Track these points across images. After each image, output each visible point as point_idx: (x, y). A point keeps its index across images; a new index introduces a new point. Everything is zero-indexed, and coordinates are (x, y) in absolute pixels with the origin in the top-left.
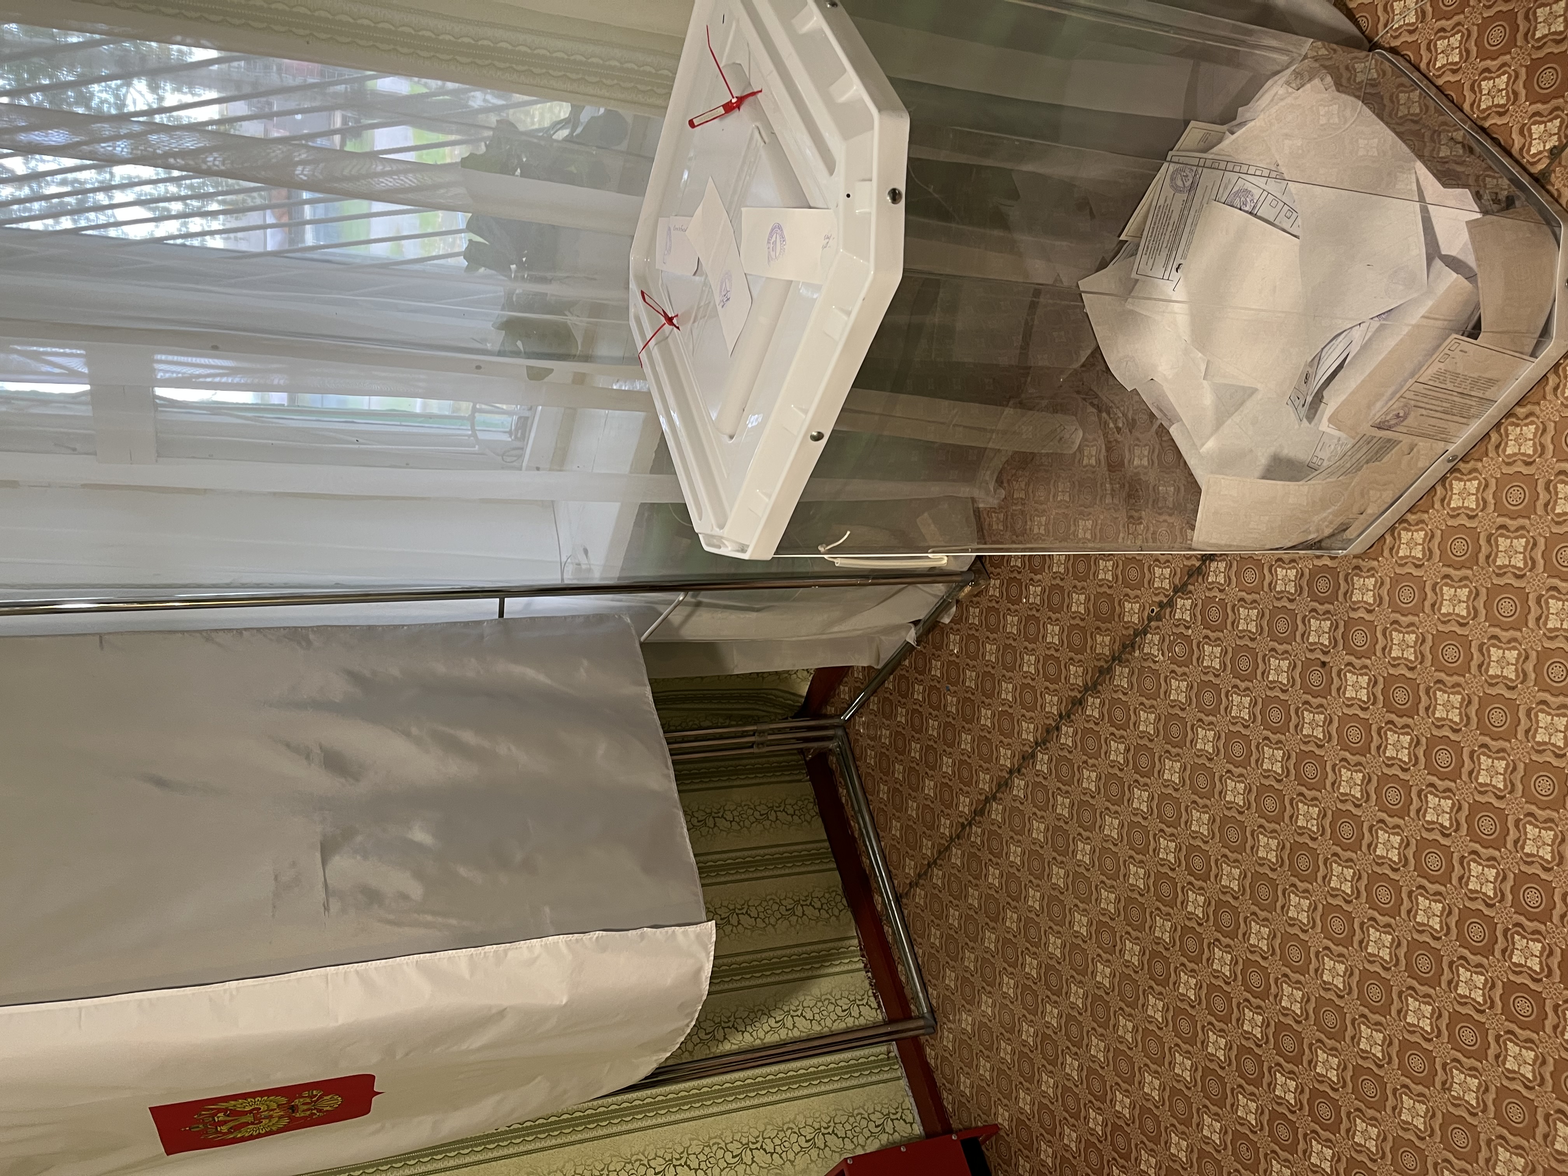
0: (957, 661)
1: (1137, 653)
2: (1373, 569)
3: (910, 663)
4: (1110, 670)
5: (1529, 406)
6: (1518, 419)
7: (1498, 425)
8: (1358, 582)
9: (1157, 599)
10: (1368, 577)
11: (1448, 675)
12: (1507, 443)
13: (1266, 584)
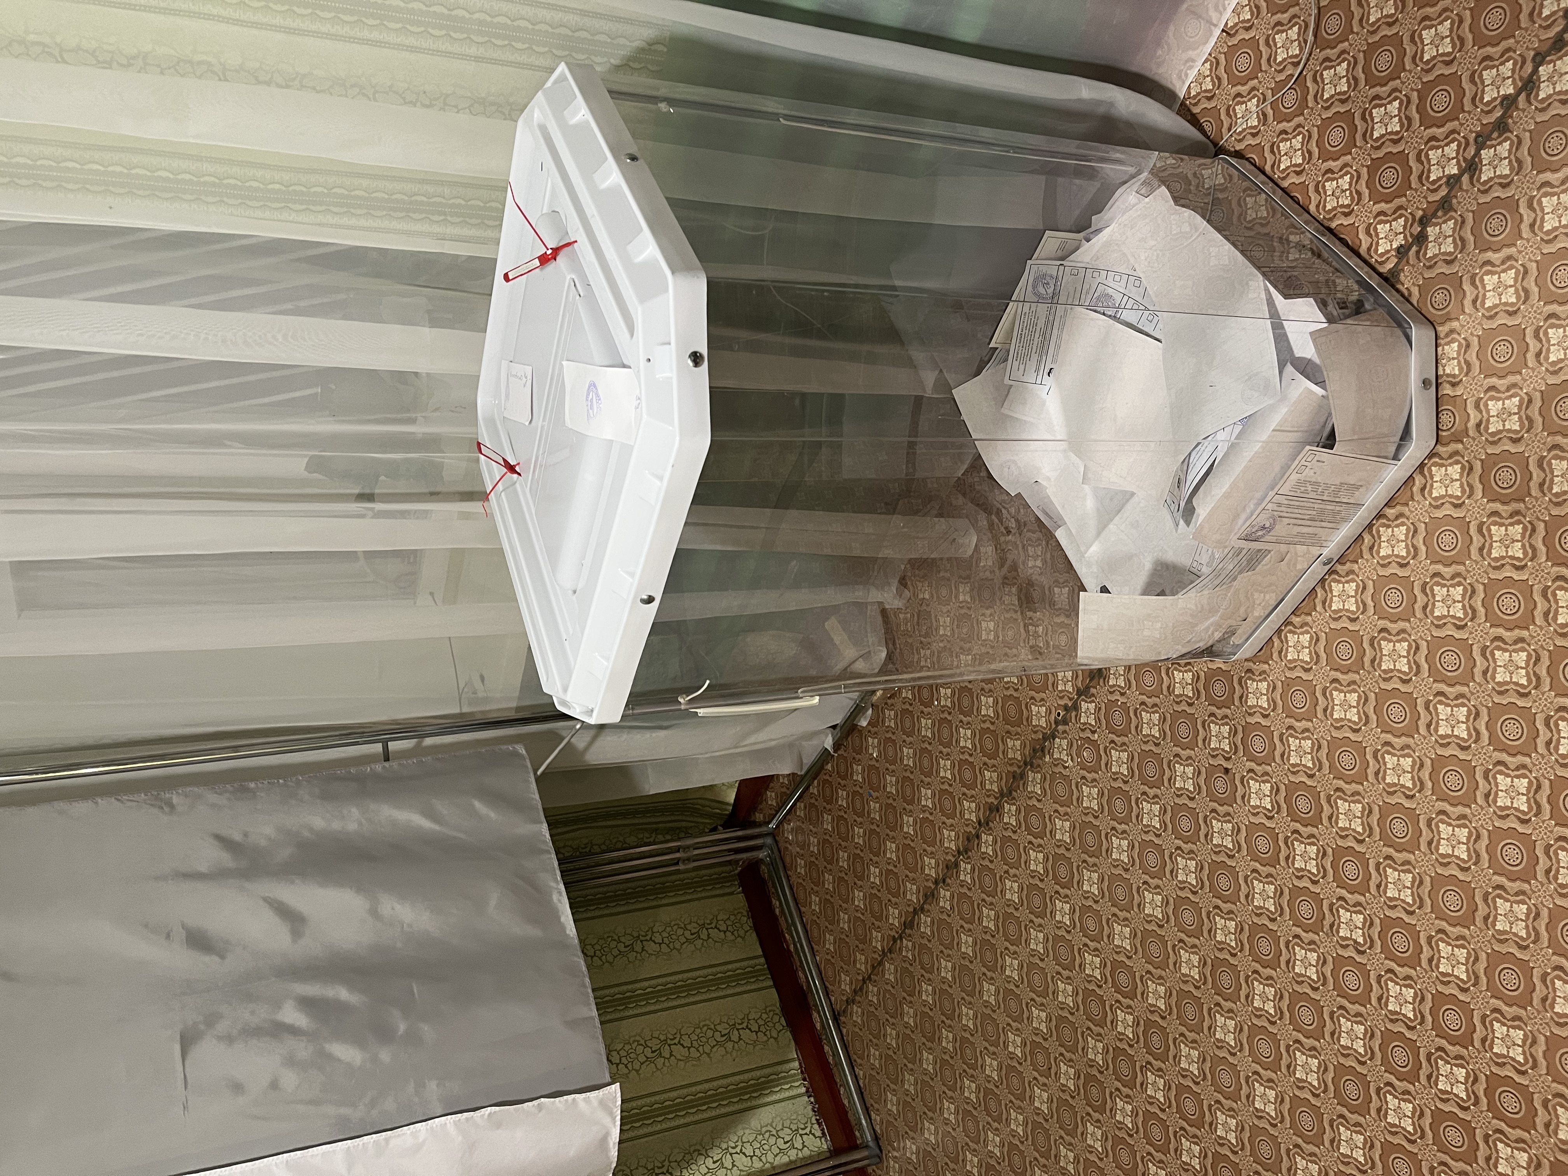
0: (877, 765)
1: (1047, 759)
2: (1264, 672)
3: (833, 766)
4: (1022, 776)
5: (1398, 507)
6: (1389, 520)
7: (1370, 526)
8: (1252, 686)
9: (1062, 702)
10: (1260, 681)
11: (1346, 783)
12: (1380, 545)
13: (1165, 686)
